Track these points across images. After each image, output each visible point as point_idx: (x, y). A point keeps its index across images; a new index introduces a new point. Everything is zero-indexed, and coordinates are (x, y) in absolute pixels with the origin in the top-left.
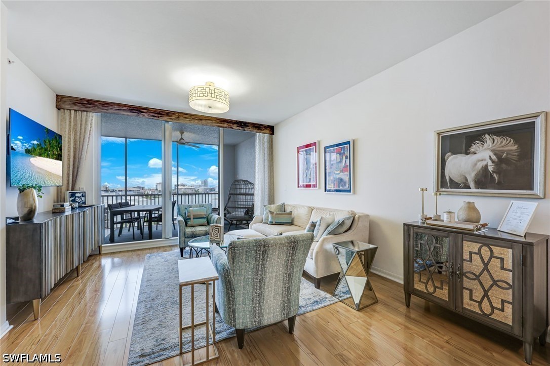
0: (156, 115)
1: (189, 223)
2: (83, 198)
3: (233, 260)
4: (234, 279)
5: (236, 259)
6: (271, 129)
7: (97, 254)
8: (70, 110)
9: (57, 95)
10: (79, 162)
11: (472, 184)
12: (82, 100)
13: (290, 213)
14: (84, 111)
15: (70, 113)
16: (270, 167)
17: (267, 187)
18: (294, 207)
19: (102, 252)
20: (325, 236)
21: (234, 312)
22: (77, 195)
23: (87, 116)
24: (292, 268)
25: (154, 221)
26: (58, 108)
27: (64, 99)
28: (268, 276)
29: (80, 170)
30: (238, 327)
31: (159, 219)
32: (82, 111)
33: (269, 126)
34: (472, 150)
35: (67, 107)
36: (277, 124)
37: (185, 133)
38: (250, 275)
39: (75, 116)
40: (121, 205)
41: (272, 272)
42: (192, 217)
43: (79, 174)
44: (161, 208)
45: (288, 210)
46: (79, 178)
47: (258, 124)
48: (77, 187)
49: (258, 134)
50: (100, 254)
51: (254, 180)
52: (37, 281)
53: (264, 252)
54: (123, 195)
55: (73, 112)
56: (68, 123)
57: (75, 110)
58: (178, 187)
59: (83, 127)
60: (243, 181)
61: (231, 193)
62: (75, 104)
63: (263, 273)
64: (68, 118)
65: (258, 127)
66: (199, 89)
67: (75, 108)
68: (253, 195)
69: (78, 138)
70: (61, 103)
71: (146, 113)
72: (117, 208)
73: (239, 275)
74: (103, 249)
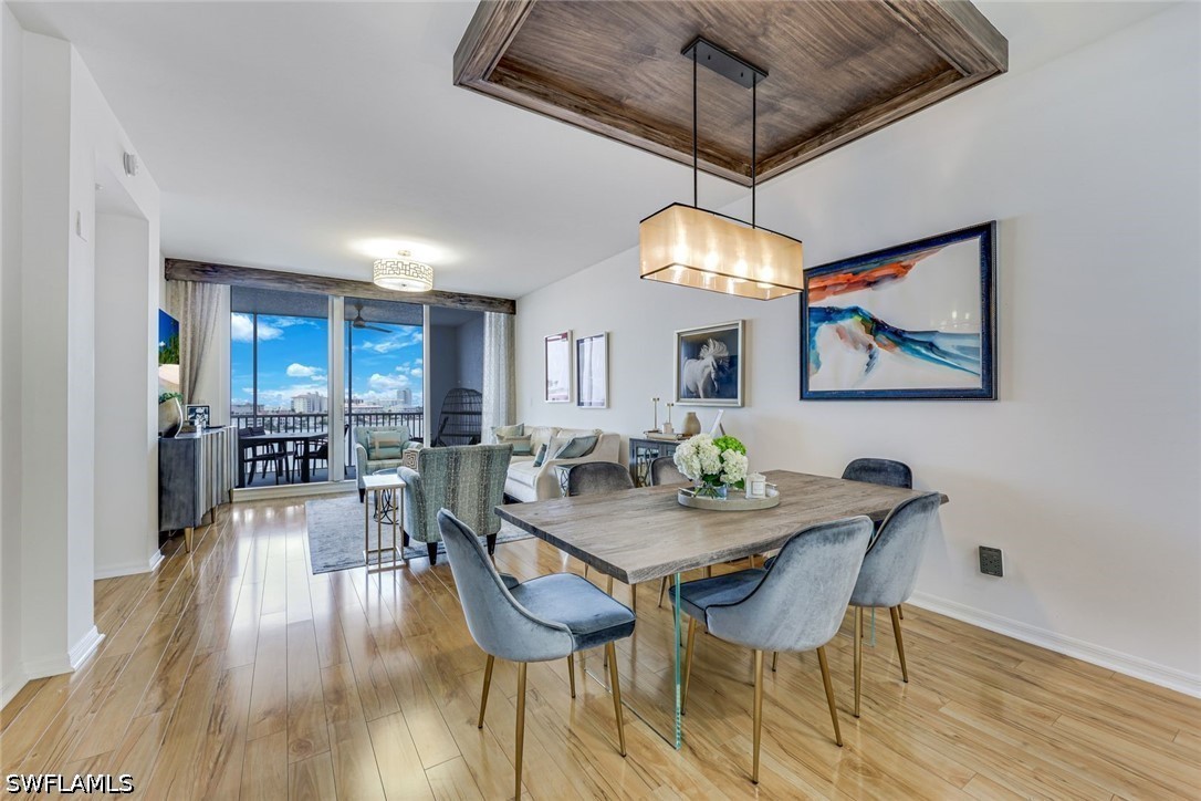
0: (320, 286)
1: (373, 454)
2: (206, 416)
3: (424, 467)
4: (425, 489)
5: (427, 467)
6: (511, 306)
7: (228, 502)
8: (186, 281)
9: (167, 260)
10: (199, 361)
11: (701, 394)
12: (204, 265)
13: (529, 438)
14: (207, 282)
15: (186, 285)
16: (510, 367)
17: (503, 400)
18: (536, 429)
19: (234, 500)
20: (554, 459)
21: (425, 525)
22: (198, 410)
23: (211, 289)
24: (488, 479)
25: (312, 458)
26: (168, 277)
27: (177, 265)
28: (461, 485)
29: (200, 372)
30: (429, 541)
31: (323, 453)
32: (203, 282)
33: (507, 300)
34: (701, 355)
35: (183, 276)
36: (520, 298)
37: (365, 308)
38: (442, 484)
39: (194, 290)
40: (251, 431)
41: (466, 482)
42: (377, 445)
43: (199, 379)
44: (327, 435)
45: (527, 433)
46: (198, 386)
47: (488, 298)
48: (196, 398)
49: (488, 313)
50: (231, 502)
51: (482, 389)
52: (191, 507)
53: (456, 460)
54: (250, 417)
55: (190, 284)
56: (182, 299)
57: (194, 282)
58: (350, 405)
59: (205, 308)
60: (468, 391)
61: (444, 410)
62: (193, 271)
63: (456, 482)
64: (182, 294)
65: (491, 302)
66: (389, 264)
67: (194, 277)
68: (480, 413)
69: (197, 323)
70: (173, 270)
71: (303, 283)
72: (247, 435)
73: (431, 484)
74: (235, 495)
